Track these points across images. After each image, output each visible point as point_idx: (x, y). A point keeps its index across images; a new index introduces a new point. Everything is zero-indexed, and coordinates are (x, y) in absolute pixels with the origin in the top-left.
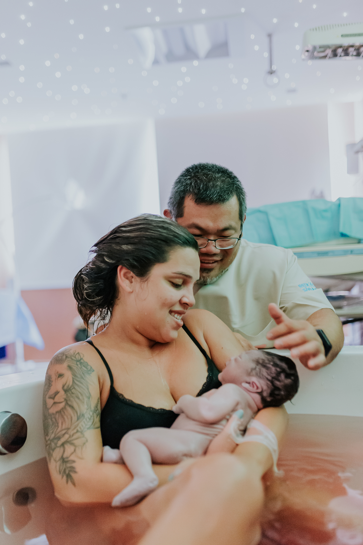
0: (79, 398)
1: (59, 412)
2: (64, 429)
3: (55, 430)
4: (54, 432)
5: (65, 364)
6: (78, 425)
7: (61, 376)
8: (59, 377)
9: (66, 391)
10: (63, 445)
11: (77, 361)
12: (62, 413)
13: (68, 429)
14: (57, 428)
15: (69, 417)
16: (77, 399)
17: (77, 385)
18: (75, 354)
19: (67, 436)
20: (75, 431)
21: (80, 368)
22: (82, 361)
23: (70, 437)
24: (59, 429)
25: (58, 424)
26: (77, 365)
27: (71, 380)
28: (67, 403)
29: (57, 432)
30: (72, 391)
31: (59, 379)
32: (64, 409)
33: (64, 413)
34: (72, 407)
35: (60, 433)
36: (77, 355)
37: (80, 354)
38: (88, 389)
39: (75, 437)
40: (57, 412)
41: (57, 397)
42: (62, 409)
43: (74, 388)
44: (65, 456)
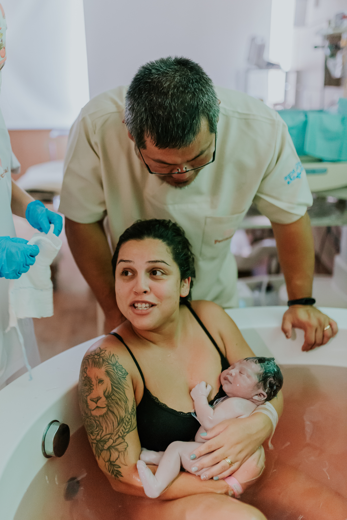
0: (117, 403)
1: (102, 416)
2: (108, 434)
3: (100, 433)
4: (100, 435)
5: (103, 369)
6: (119, 430)
7: (101, 381)
8: (99, 383)
9: (107, 397)
10: (109, 449)
11: (113, 365)
12: (105, 417)
13: (112, 434)
14: (101, 431)
15: (111, 422)
16: (116, 405)
17: (116, 391)
18: (111, 357)
19: (111, 441)
20: (117, 436)
21: (116, 373)
22: (117, 364)
23: (114, 442)
24: (104, 433)
25: (102, 427)
26: (114, 370)
27: (110, 386)
28: (109, 409)
29: (102, 435)
30: (112, 397)
31: (100, 384)
32: (106, 414)
33: (107, 418)
34: (113, 413)
35: (105, 437)
36: (113, 358)
37: (115, 356)
38: (125, 393)
39: (117, 442)
40: (100, 416)
41: (99, 401)
42: (105, 414)
43: (113, 394)
44: (112, 460)
